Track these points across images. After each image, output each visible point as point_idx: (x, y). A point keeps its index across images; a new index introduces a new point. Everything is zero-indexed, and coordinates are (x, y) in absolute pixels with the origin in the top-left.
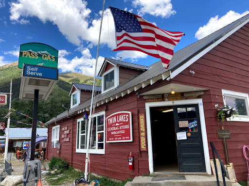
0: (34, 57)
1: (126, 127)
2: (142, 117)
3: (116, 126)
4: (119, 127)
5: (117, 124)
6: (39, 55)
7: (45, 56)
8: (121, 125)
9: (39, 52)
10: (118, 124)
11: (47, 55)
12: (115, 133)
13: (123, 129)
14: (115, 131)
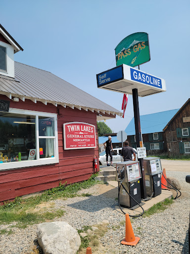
1: (91, 136)
3: (80, 135)
4: (83, 136)
5: (80, 133)
8: (86, 134)
10: (82, 133)
12: (78, 140)
13: (88, 138)
14: (79, 138)
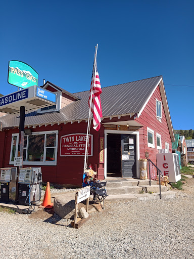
0: (20, 75)
2: (101, 139)
3: (74, 144)
4: (78, 145)
6: (24, 74)
7: (28, 76)
8: (81, 144)
9: (24, 71)
10: (77, 143)
11: (30, 76)
12: (72, 149)
13: (83, 147)
14: (73, 147)
